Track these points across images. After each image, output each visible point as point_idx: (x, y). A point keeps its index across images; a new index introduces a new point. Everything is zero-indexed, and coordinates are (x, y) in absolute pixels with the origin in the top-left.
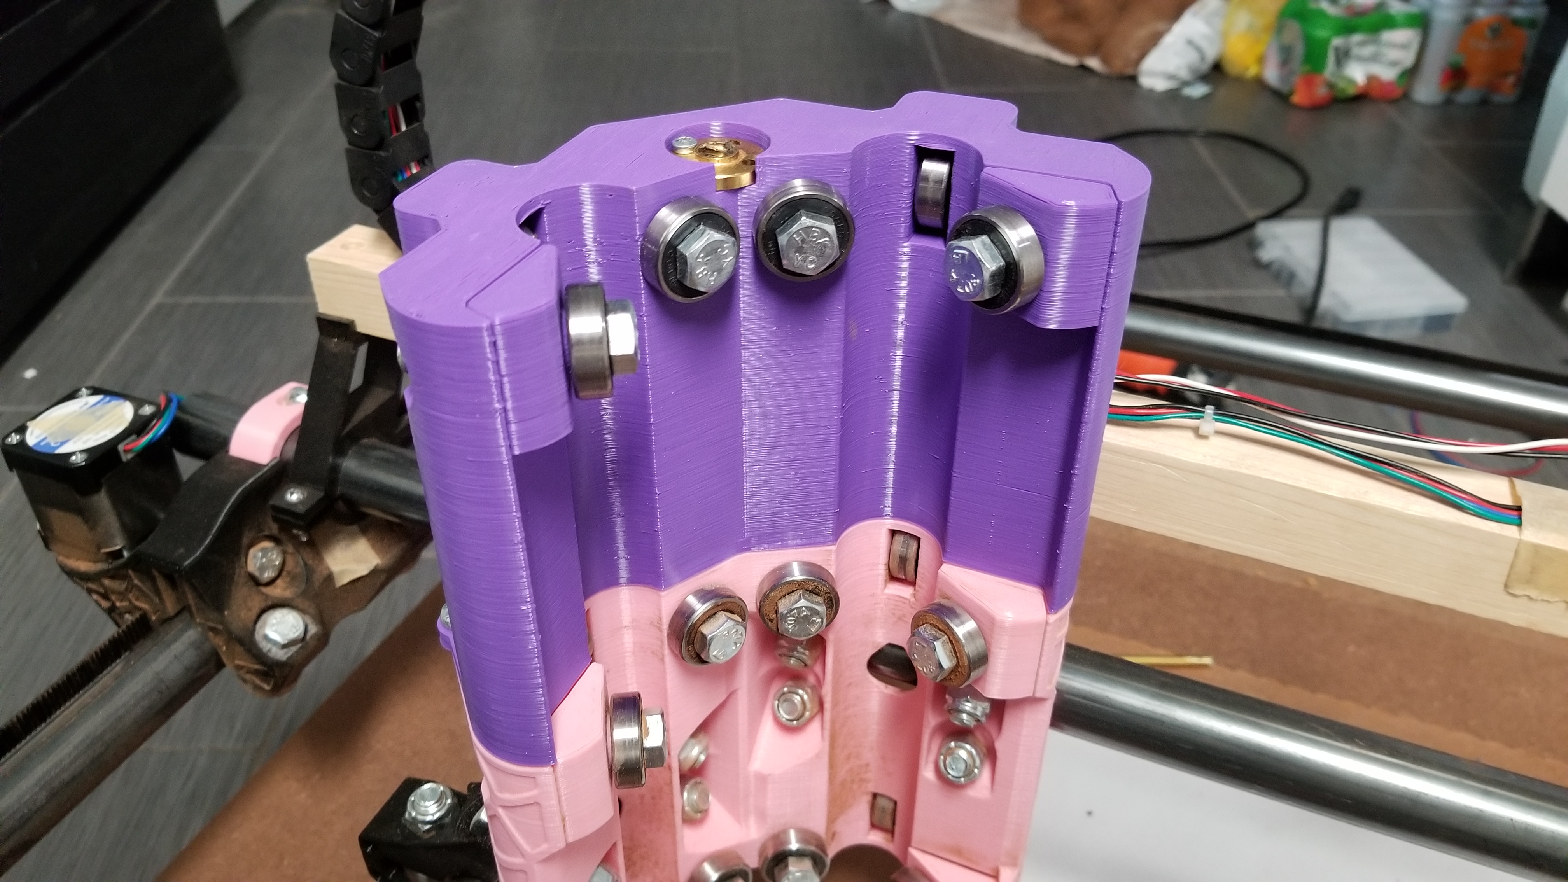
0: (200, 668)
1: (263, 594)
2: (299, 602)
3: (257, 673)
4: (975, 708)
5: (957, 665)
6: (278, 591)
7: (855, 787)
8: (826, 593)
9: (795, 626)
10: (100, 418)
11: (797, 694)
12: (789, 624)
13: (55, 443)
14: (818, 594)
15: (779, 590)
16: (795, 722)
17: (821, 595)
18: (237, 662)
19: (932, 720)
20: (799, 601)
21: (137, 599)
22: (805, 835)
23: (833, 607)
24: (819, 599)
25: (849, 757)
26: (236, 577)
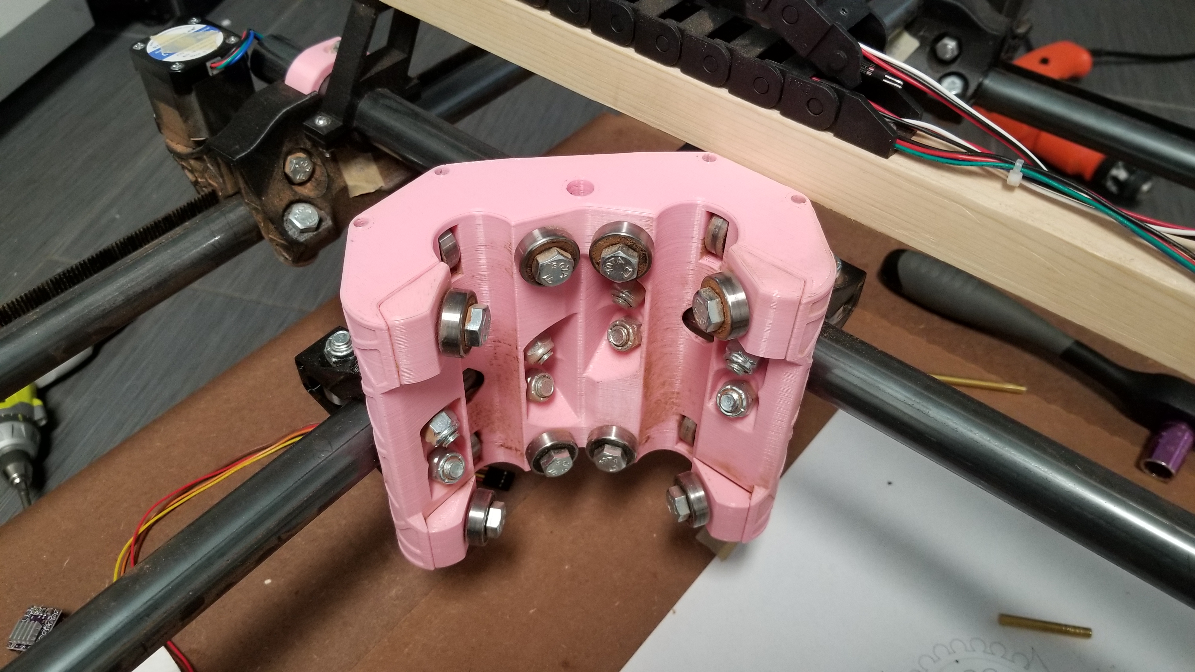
0: (245, 234)
1: (293, 190)
2: (318, 201)
3: (282, 246)
4: (745, 362)
5: (723, 323)
6: (306, 191)
7: (668, 407)
8: (641, 250)
9: (612, 271)
10: (199, 40)
11: (626, 328)
12: (608, 268)
13: (164, 54)
14: (634, 250)
15: (605, 241)
16: (620, 348)
17: (637, 251)
18: (270, 236)
19: (715, 366)
20: (617, 251)
21: (210, 178)
22: (622, 432)
23: (646, 263)
24: (635, 254)
25: (664, 384)
26: (274, 174)
